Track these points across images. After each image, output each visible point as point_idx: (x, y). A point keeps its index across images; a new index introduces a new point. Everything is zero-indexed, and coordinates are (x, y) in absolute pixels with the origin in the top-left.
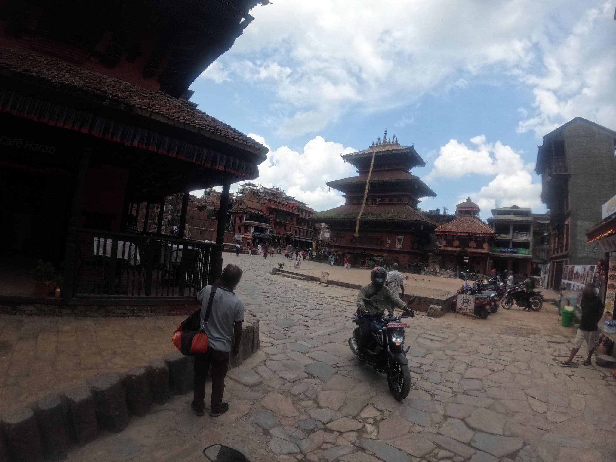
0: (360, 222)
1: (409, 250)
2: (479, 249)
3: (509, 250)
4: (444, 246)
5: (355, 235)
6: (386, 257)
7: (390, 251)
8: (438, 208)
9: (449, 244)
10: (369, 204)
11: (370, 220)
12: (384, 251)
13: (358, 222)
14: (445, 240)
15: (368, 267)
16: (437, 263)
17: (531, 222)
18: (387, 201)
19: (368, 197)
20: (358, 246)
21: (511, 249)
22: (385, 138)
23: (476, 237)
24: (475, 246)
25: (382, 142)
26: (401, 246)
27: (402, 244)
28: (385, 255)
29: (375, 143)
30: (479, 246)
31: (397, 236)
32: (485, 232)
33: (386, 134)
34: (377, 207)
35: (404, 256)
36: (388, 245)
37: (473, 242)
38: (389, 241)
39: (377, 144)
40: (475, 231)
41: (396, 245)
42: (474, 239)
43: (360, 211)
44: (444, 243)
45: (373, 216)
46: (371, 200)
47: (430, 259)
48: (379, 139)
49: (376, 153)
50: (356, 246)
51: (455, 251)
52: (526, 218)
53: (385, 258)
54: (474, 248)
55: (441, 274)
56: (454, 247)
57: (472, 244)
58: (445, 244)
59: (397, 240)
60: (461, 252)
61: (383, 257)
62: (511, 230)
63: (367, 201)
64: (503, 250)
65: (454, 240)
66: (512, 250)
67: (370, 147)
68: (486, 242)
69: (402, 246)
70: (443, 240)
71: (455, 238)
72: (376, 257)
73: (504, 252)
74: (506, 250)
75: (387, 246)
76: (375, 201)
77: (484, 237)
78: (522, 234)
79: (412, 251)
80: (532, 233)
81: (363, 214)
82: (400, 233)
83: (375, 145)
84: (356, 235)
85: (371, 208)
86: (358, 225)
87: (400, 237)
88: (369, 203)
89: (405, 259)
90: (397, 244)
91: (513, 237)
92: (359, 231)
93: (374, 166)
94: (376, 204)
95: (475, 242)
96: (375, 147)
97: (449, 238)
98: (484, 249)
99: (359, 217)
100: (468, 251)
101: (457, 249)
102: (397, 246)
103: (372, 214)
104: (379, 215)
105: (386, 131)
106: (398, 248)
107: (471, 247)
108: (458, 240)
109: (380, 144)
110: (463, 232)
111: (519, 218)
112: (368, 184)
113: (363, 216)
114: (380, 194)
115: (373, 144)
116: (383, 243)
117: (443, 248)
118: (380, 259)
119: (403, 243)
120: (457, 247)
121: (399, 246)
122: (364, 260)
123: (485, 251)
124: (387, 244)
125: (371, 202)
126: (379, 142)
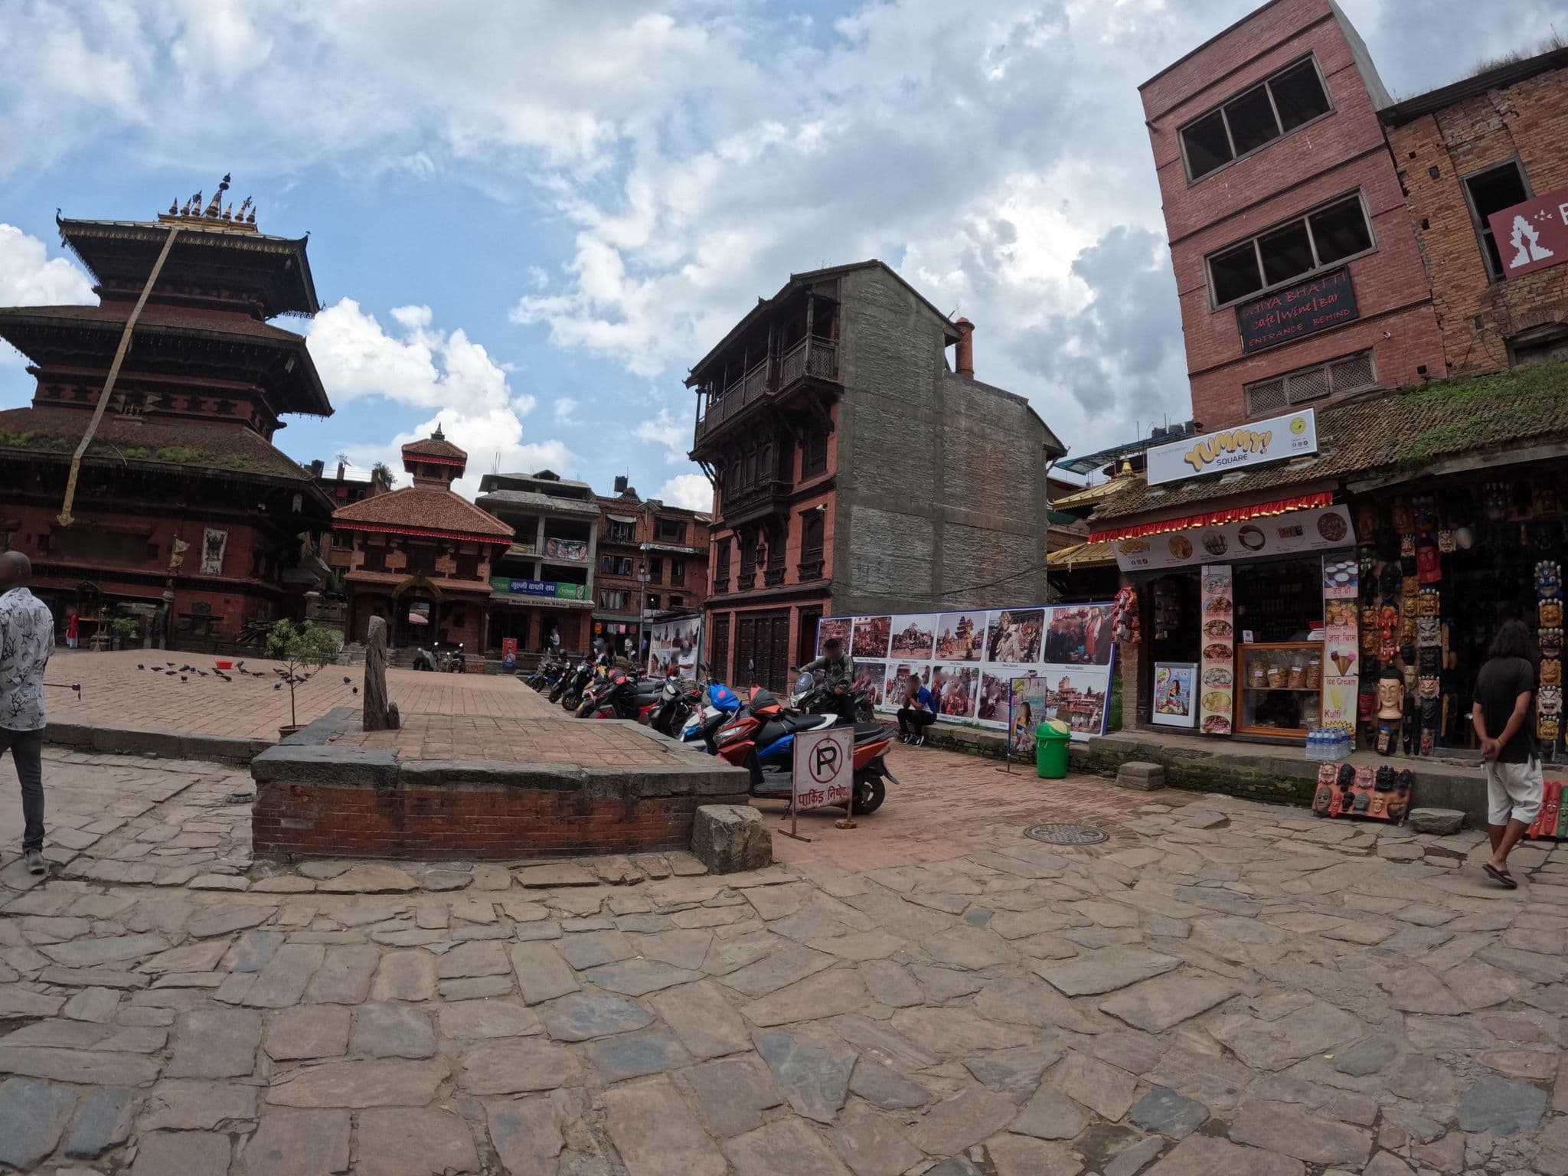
0: (84, 470)
1: (245, 580)
2: (465, 579)
3: (532, 587)
4: (359, 567)
5: (59, 517)
6: (171, 602)
7: (182, 584)
8: (320, 459)
9: (375, 562)
10: (117, 412)
11: (118, 465)
12: (160, 582)
13: (74, 470)
14: (361, 548)
15: (107, 640)
16: (334, 622)
17: (593, 516)
18: (210, 405)
19: (119, 384)
20: (66, 564)
21: (538, 583)
22: (218, 198)
23: (458, 544)
24: (454, 571)
25: (203, 210)
26: (218, 565)
27: (221, 557)
28: (167, 594)
29: (180, 208)
30: (467, 570)
31: (207, 530)
32: (486, 531)
33: (224, 187)
34: (143, 423)
35: (227, 602)
36: (175, 560)
37: (447, 558)
38: (181, 546)
39: (186, 211)
40: (456, 527)
41: (200, 563)
42: (452, 551)
43: (85, 428)
44: (359, 558)
45: (131, 451)
46: (128, 395)
47: (313, 609)
48: (198, 198)
49: (181, 233)
50: (61, 563)
51: (393, 586)
52: (582, 504)
53: (166, 607)
54: (452, 576)
55: (352, 658)
56: (388, 570)
57: (446, 564)
58: (361, 562)
59: (206, 545)
60: (413, 588)
61: (160, 603)
62: (541, 532)
63: (112, 399)
64: (516, 585)
65: (391, 551)
66: (541, 586)
67: (160, 216)
68: (487, 560)
69: (223, 566)
70: (356, 547)
71: (393, 545)
72: (134, 605)
73: (520, 591)
74: (524, 585)
75: (173, 564)
76: (139, 400)
77: (481, 546)
78: (567, 546)
79: (255, 581)
80: (593, 544)
81: (95, 441)
82: (217, 521)
83: (179, 214)
84: (65, 518)
85: (122, 424)
86: (72, 481)
87: (217, 534)
88: (119, 407)
89: (231, 610)
90: (205, 556)
91: (545, 552)
92: (76, 505)
93: (157, 281)
94: (141, 413)
95: (453, 557)
96: (178, 219)
97: (375, 543)
98: (481, 579)
99: (80, 452)
100: (433, 586)
101: (402, 579)
102: (204, 565)
103: (127, 445)
104: (152, 448)
105: (227, 178)
106: (209, 570)
107: (441, 575)
108: (404, 552)
109: (197, 212)
110: (422, 528)
111: (562, 504)
112: (127, 335)
113: (97, 449)
114: (162, 379)
115: (174, 210)
116: (155, 552)
117: (354, 574)
118: (148, 611)
119: (225, 556)
120: (399, 571)
121: (211, 566)
122: (87, 614)
123: (484, 586)
124: (174, 557)
125: (126, 403)
126: (193, 207)
